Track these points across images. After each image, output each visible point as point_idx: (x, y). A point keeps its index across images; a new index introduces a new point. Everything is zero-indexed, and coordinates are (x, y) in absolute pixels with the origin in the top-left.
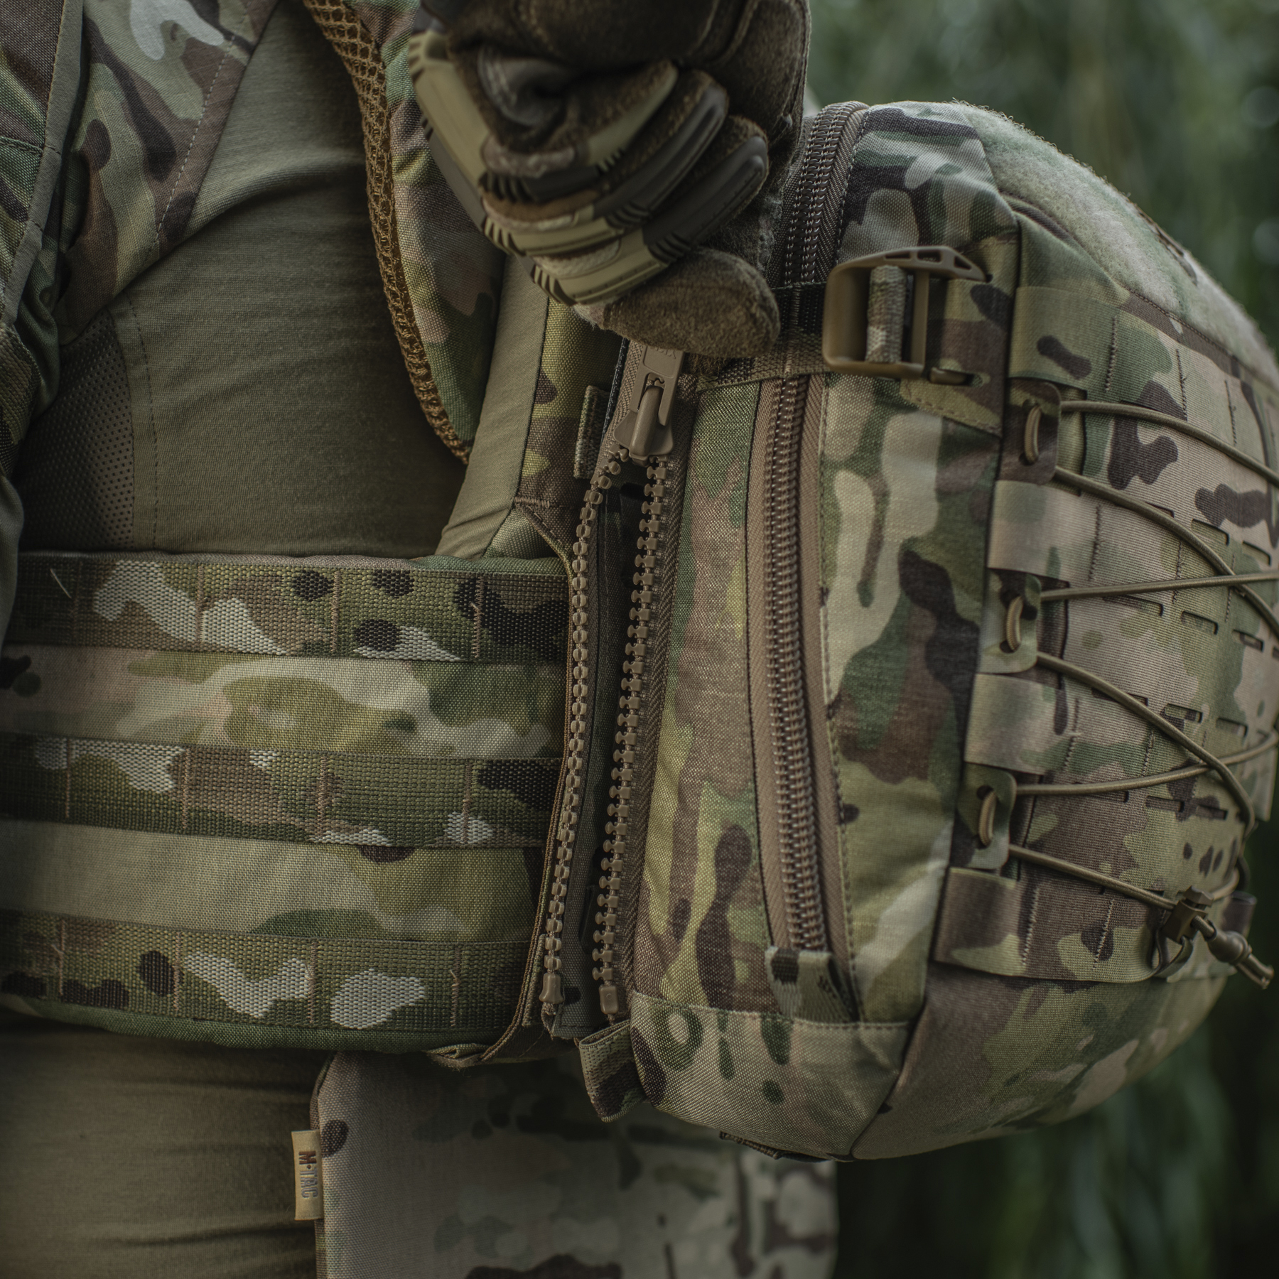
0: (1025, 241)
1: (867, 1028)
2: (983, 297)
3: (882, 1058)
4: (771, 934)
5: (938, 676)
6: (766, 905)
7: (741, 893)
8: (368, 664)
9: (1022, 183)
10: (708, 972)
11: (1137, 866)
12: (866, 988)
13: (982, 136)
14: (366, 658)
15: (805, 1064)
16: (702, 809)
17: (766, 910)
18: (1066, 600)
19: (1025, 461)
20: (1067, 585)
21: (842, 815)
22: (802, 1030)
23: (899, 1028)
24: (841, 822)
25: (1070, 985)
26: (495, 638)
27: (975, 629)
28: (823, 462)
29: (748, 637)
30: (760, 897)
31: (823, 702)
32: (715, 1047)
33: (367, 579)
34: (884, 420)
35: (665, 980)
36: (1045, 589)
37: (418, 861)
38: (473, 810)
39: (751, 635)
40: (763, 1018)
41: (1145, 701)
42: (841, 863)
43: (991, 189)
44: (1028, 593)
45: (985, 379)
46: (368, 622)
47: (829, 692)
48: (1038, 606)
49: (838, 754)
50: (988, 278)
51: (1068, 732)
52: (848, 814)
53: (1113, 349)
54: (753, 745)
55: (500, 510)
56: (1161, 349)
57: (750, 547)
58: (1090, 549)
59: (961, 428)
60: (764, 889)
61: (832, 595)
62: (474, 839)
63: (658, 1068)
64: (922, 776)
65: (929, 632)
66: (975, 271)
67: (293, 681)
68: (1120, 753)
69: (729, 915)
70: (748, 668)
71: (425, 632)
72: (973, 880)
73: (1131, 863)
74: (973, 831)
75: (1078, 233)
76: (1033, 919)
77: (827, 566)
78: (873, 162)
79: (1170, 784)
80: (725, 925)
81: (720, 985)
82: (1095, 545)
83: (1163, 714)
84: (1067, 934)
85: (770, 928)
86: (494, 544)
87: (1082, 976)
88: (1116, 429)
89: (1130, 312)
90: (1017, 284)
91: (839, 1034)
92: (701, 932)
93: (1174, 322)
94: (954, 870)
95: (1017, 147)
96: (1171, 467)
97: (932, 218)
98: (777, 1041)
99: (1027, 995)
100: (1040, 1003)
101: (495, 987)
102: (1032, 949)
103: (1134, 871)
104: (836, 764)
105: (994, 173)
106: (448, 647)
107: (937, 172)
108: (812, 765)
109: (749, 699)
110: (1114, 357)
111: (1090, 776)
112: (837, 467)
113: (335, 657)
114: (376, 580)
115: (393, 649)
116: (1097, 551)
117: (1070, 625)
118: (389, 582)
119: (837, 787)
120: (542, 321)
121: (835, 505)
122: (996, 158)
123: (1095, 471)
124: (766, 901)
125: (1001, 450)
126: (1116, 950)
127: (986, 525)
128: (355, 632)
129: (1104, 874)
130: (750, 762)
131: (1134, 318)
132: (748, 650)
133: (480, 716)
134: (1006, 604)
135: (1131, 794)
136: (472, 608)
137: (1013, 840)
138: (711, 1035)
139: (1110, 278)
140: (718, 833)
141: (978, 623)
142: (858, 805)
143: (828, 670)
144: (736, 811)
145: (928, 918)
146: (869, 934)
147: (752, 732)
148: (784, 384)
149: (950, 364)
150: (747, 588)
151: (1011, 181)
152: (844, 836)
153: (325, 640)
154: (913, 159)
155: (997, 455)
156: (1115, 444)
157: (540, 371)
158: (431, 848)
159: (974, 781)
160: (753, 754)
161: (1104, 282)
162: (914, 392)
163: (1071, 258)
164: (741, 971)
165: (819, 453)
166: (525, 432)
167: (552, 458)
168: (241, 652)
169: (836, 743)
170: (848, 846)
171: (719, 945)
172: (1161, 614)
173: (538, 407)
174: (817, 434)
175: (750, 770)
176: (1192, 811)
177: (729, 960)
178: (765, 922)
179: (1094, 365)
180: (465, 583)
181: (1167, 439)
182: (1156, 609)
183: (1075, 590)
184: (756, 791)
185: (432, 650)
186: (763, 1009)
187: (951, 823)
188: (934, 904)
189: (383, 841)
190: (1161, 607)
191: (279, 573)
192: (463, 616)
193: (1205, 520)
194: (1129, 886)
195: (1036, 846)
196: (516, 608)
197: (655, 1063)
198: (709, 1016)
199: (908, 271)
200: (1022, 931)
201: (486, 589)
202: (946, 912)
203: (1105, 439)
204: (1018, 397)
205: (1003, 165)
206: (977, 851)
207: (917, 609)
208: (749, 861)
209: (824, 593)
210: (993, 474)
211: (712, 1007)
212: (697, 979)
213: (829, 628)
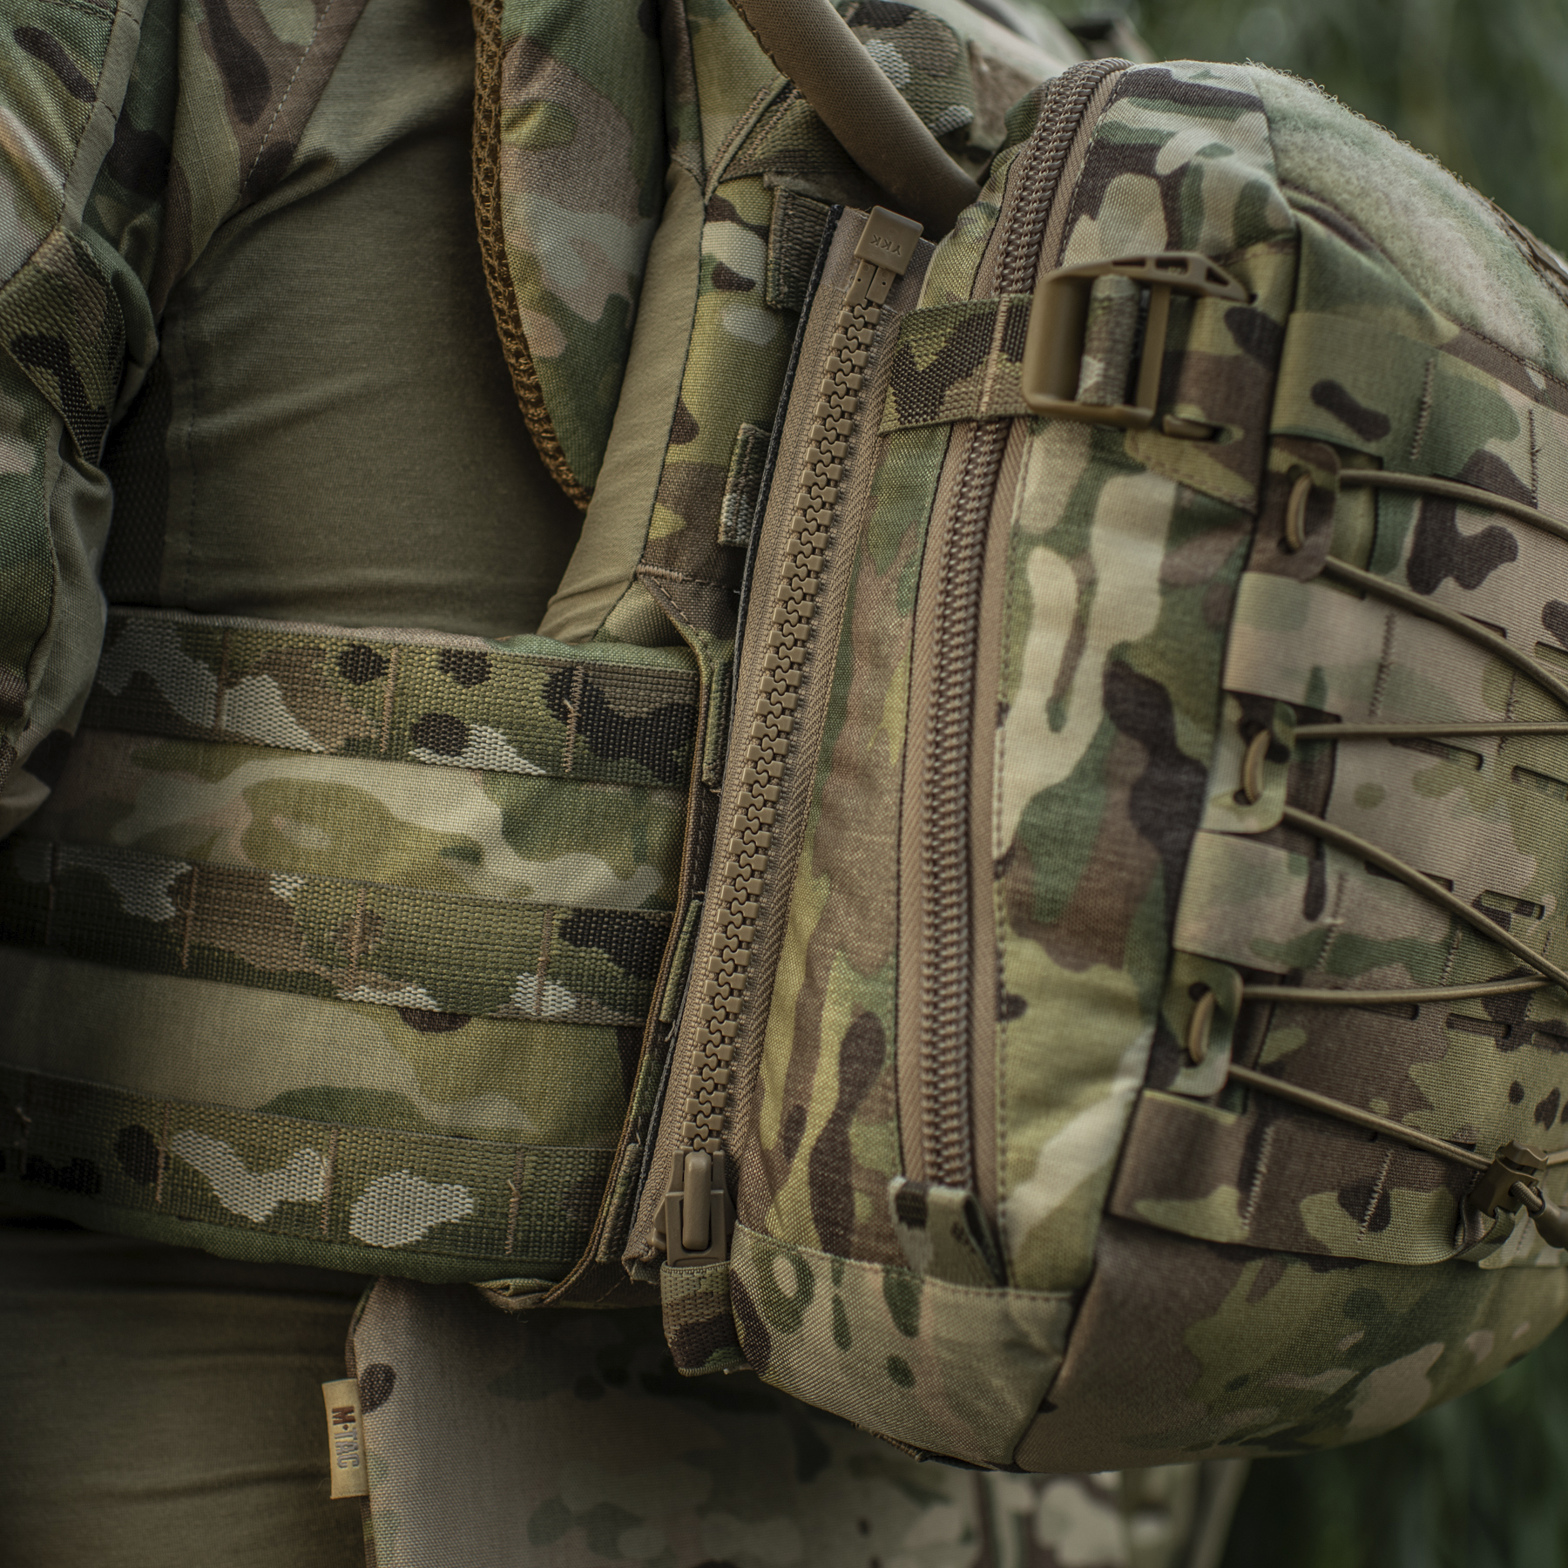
0: (1305, 250)
1: (1019, 1297)
2: (1242, 322)
3: (1037, 1339)
4: (902, 1160)
5: (1145, 830)
6: (899, 1121)
7: (868, 1103)
8: (427, 771)
9: (1314, 173)
10: (822, 1205)
11: (1431, 1108)
12: (1017, 1241)
13: (1268, 108)
14: (424, 763)
15: (937, 1338)
16: (831, 987)
17: (899, 1129)
18: (1333, 741)
19: (1286, 548)
20: (1337, 719)
21: (1004, 1008)
22: (933, 1291)
23: (1060, 1300)
24: (1001, 1017)
25: (1321, 1261)
26: (594, 749)
27: (1202, 772)
28: (1016, 533)
29: (904, 763)
30: (891, 1110)
31: (990, 855)
32: (828, 1306)
33: (432, 660)
34: (1099, 481)
35: (772, 1210)
36: (1302, 721)
37: (475, 1032)
38: (551, 972)
39: (908, 759)
40: (887, 1272)
41: (1449, 885)
42: (997, 1073)
43: (1268, 179)
44: (1278, 726)
45: (1237, 433)
46: (429, 716)
47: (1000, 844)
48: (1290, 743)
49: (1007, 929)
50: (1252, 298)
51: (1326, 920)
52: (1011, 1007)
53: (1424, 403)
54: (898, 907)
55: (619, 581)
56: (1504, 408)
57: (917, 642)
58: (1373, 673)
59: (1200, 499)
60: (898, 1099)
61: (1013, 713)
62: (549, 1011)
63: (761, 1327)
64: (1116, 962)
65: (1136, 770)
66: (1234, 288)
67: (330, 787)
68: (1408, 953)
69: (852, 1131)
70: (901, 803)
71: (503, 734)
72: (1173, 1111)
73: (1419, 1102)
74: (1181, 1042)
75: (1388, 244)
76: (1263, 1168)
77: (1010, 675)
78: (1118, 138)
79: (1487, 999)
80: (846, 1143)
81: (837, 1224)
82: (1382, 668)
83: (1477, 904)
84: (1314, 1192)
85: (901, 1153)
86: (608, 625)
87: (1338, 1251)
88: (1424, 511)
89: (1457, 354)
90: (1291, 307)
91: (980, 1302)
92: (816, 1150)
93: (1531, 373)
94: (1148, 1094)
95: (1315, 126)
96: (1504, 569)
97: (1185, 215)
98: (903, 1304)
99: (1251, 1271)
100: (1273, 1282)
101: (568, 1206)
102: (1259, 1209)
103: (1426, 1113)
104: (1002, 939)
105: (1276, 157)
106: (530, 756)
107: (1198, 153)
108: (971, 939)
109: (899, 845)
110: (1424, 413)
111: (1358, 980)
112: (1033, 541)
113: (383, 759)
114: (443, 662)
115: (459, 754)
116: (1383, 676)
117: (1338, 773)
118: (460, 666)
119: (1000, 970)
120: (686, 334)
121: (1027, 593)
122: (1282, 139)
123: (1386, 566)
124: (899, 1117)
125: (1254, 531)
126: (1396, 1219)
127: (1223, 630)
128: (411, 729)
129: (1378, 1116)
130: (893, 929)
131: (1461, 363)
132: (903, 780)
133: (568, 849)
134: (1248, 738)
135: (1423, 1010)
136: (565, 706)
137: (1236, 1058)
138: (823, 1289)
139: (1429, 308)
140: (846, 1020)
141: (1206, 762)
142: (1027, 997)
143: (1000, 813)
144: (872, 993)
145: (1107, 1155)
146: (1027, 1170)
147: (899, 889)
148: (979, 429)
149: (1188, 411)
150: (909, 698)
151: (1299, 170)
152: (1004, 1036)
153: (373, 736)
154: (1171, 135)
155: (1247, 538)
156: (1420, 532)
157: (679, 400)
158: (492, 1018)
159: (1184, 975)
160: (898, 919)
161: (1419, 313)
162: (1142, 446)
163: (1371, 277)
164: (862, 1206)
165: (1012, 521)
166: (656, 480)
167: (688, 517)
168: (267, 746)
169: (1004, 912)
170: (1010, 1050)
171: (837, 1170)
172: (1479, 766)
173: (674, 448)
174: (1013, 496)
175: (892, 941)
176: (1524, 1039)
177: (848, 1190)
178: (896, 1144)
179: (1394, 425)
180: (559, 674)
181: (1502, 531)
182: (1472, 761)
183: (1347, 726)
184: (898, 967)
185: (508, 758)
186: (888, 1260)
187: (1150, 1030)
188: (1117, 1137)
189: (431, 1004)
190: (1480, 759)
191: (322, 646)
192: (553, 716)
193: (1557, 645)
194: (1415, 1133)
195: (1269, 1070)
196: (627, 710)
197: (757, 1320)
198: (821, 1263)
199: (1142, 284)
200: (1244, 1182)
201: (585, 682)
202: (1132, 1150)
203: (1406, 525)
204: (1280, 460)
205: (1291, 148)
206: (1183, 1070)
207: (1123, 739)
208: (881, 1061)
209: (1003, 709)
210: (1239, 563)
211: (825, 1250)
212: (808, 1212)
213: (1006, 757)
